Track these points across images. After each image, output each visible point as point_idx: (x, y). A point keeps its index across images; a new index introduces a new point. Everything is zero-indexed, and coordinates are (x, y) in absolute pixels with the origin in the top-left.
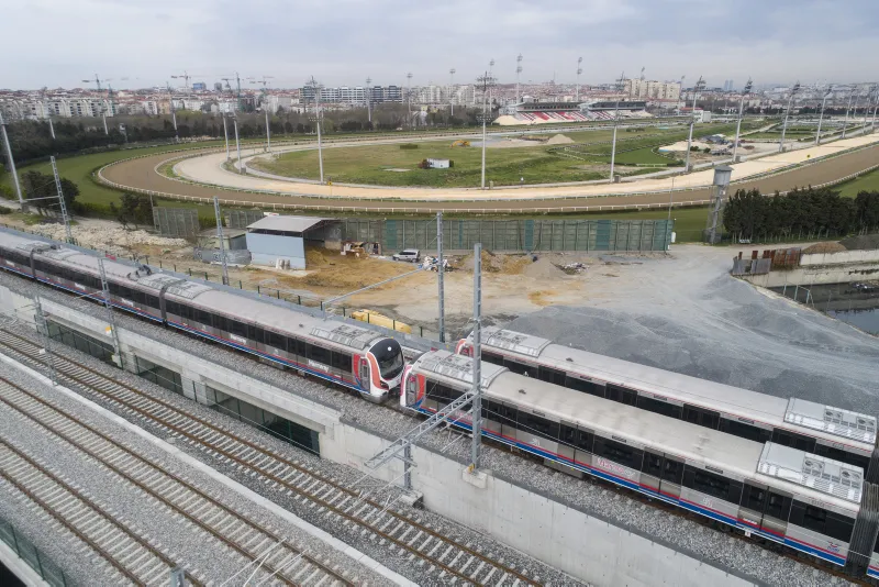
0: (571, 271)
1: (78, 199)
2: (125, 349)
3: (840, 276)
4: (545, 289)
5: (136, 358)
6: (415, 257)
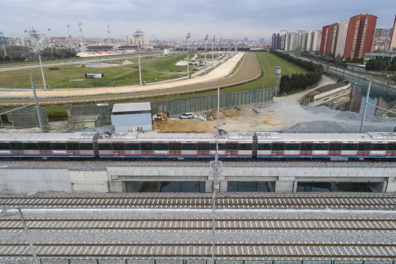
3: (322, 102)
6: (192, 116)
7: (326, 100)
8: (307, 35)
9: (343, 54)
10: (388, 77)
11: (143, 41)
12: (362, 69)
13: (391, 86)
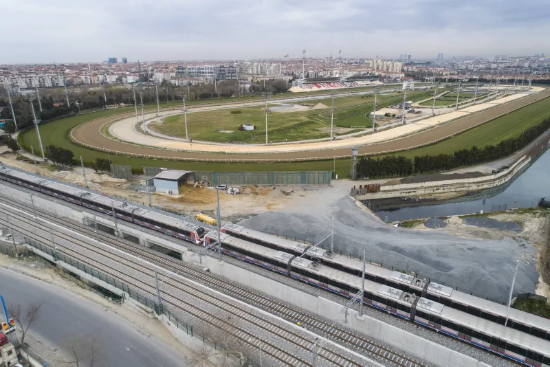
0: (288, 194)
1: (73, 158)
2: (119, 230)
3: (397, 194)
4: (274, 202)
5: (124, 233)
6: (225, 188)
11: (393, 67)
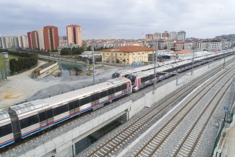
3: (45, 75)
7: (47, 73)
8: (17, 38)
9: (44, 48)
10: (73, 57)
12: (59, 55)
13: (77, 62)
